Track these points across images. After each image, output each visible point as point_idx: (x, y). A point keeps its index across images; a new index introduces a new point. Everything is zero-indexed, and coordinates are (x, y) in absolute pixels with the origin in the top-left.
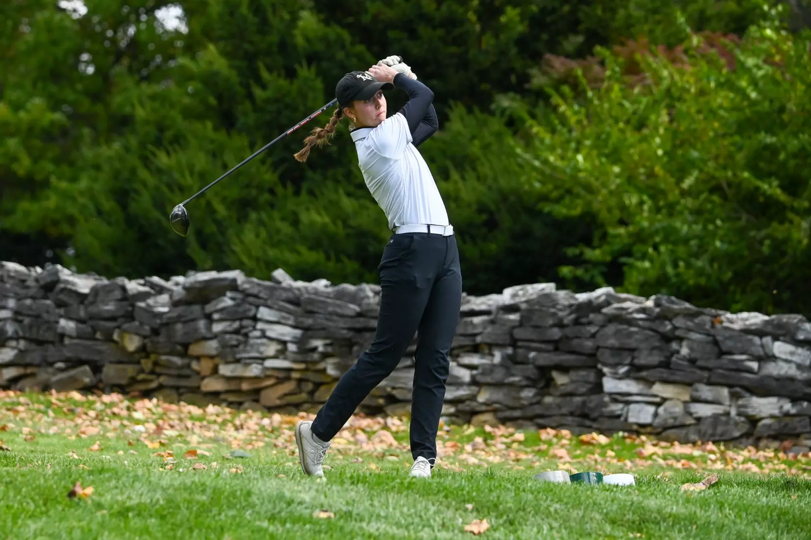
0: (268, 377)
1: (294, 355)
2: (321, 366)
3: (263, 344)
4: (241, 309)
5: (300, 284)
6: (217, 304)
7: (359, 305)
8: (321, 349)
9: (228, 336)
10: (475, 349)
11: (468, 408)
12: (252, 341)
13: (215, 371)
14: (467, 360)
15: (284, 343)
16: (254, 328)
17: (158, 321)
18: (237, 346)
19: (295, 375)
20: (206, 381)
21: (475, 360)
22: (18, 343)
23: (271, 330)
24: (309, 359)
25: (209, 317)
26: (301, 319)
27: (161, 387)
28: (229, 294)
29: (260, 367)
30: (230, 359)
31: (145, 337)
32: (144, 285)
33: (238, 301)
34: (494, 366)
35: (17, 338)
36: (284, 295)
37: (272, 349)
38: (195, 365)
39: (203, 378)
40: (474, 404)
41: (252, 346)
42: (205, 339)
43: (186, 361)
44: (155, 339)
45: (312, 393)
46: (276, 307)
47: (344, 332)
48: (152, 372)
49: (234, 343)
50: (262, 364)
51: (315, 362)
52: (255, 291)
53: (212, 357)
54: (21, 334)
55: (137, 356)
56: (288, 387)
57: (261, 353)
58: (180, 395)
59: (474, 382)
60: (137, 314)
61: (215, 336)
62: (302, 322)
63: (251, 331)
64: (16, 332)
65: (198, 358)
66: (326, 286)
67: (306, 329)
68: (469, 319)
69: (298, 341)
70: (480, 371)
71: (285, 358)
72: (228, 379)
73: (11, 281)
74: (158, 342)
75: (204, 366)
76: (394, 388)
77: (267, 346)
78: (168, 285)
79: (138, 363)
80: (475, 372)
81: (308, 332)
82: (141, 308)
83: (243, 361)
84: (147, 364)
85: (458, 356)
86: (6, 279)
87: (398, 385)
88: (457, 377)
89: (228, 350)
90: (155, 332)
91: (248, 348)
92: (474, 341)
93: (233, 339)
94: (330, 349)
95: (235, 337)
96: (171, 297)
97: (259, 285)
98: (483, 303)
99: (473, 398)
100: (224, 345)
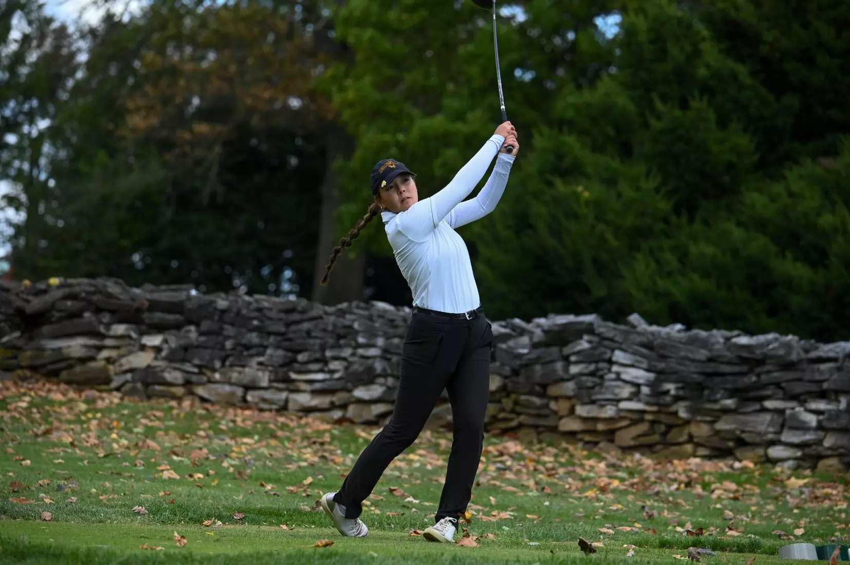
0: (622, 418)
1: (648, 399)
2: (673, 408)
3: (618, 387)
4: (597, 352)
5: (654, 328)
6: (574, 347)
7: (710, 350)
8: (673, 392)
9: (584, 378)
10: (822, 395)
11: (814, 453)
12: (607, 383)
13: (572, 411)
14: (813, 405)
15: (638, 386)
16: (610, 371)
17: (518, 362)
18: (593, 388)
19: (649, 417)
20: (563, 421)
21: (822, 405)
22: (386, 381)
23: (627, 373)
24: (661, 401)
25: (566, 359)
26: (653, 363)
27: (521, 426)
28: (586, 337)
29: (614, 408)
30: (586, 400)
31: (506, 377)
32: (505, 327)
33: (594, 344)
34: (840, 411)
35: (385, 375)
36: (639, 339)
37: (626, 391)
38: (553, 405)
39: (561, 418)
40: (820, 449)
41: (608, 388)
42: (563, 380)
43: (545, 401)
44: (514, 379)
45: (664, 434)
46: (630, 350)
47: (695, 376)
48: (513, 411)
49: (590, 384)
50: (617, 405)
51: (668, 405)
52: (610, 334)
53: (569, 398)
54: (389, 371)
55: (498, 396)
56: (642, 428)
57: (616, 395)
58: (539, 433)
59: (820, 427)
60: (498, 354)
61: (573, 377)
62: (655, 366)
63: (606, 374)
64: (384, 370)
65: (556, 399)
66: (679, 331)
67: (660, 373)
68: (816, 366)
69: (649, 384)
70: (826, 416)
71: (639, 401)
72: (585, 419)
73: (381, 320)
74: (518, 383)
75: (561, 407)
76: (743, 432)
77: (623, 388)
78: (529, 327)
79: (499, 402)
80: (821, 417)
81: (661, 375)
82: (502, 349)
83: (599, 403)
84: (507, 403)
85: (805, 401)
86: (375, 318)
87: (747, 429)
88: (804, 422)
89: (584, 392)
90: (516, 373)
91: (603, 390)
92: (821, 386)
93: (589, 381)
94: (681, 393)
95: (591, 379)
96: (531, 339)
97: (615, 329)
98: (830, 350)
99: (819, 442)
100: (580, 387)
